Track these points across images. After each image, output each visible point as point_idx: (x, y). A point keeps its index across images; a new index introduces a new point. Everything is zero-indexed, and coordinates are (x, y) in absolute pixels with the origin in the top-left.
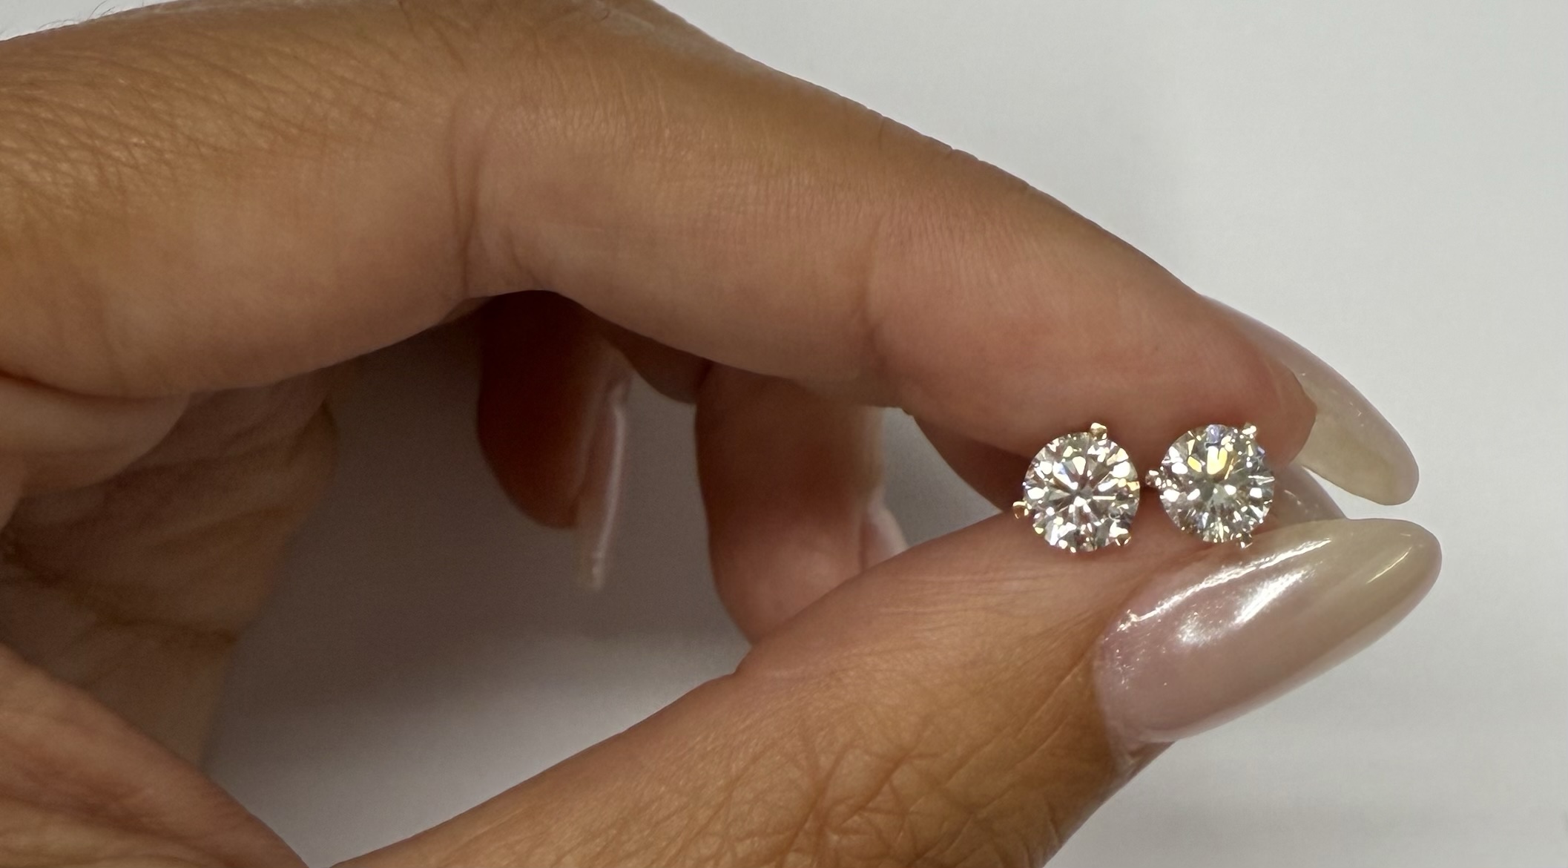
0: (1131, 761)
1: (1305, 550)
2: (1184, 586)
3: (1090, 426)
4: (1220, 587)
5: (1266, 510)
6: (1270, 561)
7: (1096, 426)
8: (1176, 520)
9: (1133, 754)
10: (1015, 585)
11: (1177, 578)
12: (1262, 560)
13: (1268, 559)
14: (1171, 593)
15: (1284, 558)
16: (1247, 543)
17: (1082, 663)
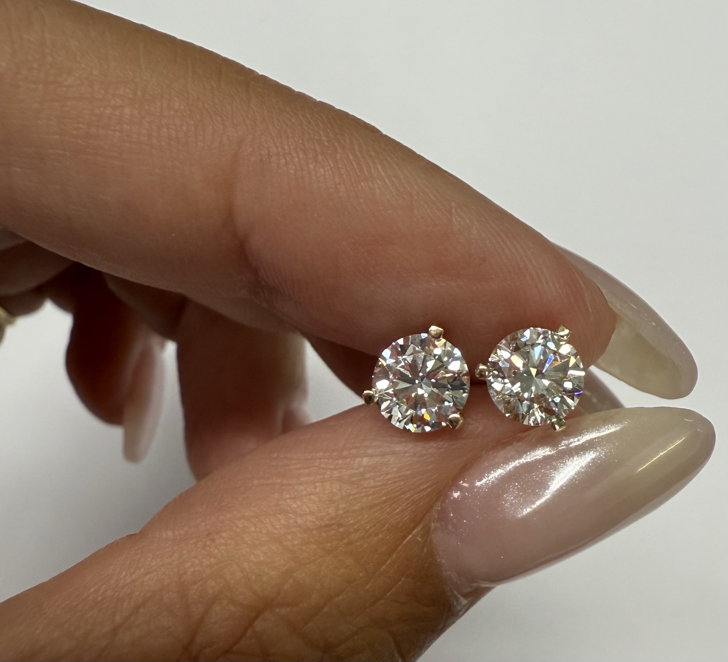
0: (464, 602)
1: (607, 432)
2: (506, 461)
3: (430, 327)
4: (537, 461)
5: (577, 400)
6: (578, 441)
7: (434, 329)
8: (501, 408)
9: (465, 596)
10: (365, 461)
11: (501, 454)
12: (572, 440)
13: (576, 439)
14: (496, 466)
15: (589, 439)
16: (560, 426)
17: (421, 526)
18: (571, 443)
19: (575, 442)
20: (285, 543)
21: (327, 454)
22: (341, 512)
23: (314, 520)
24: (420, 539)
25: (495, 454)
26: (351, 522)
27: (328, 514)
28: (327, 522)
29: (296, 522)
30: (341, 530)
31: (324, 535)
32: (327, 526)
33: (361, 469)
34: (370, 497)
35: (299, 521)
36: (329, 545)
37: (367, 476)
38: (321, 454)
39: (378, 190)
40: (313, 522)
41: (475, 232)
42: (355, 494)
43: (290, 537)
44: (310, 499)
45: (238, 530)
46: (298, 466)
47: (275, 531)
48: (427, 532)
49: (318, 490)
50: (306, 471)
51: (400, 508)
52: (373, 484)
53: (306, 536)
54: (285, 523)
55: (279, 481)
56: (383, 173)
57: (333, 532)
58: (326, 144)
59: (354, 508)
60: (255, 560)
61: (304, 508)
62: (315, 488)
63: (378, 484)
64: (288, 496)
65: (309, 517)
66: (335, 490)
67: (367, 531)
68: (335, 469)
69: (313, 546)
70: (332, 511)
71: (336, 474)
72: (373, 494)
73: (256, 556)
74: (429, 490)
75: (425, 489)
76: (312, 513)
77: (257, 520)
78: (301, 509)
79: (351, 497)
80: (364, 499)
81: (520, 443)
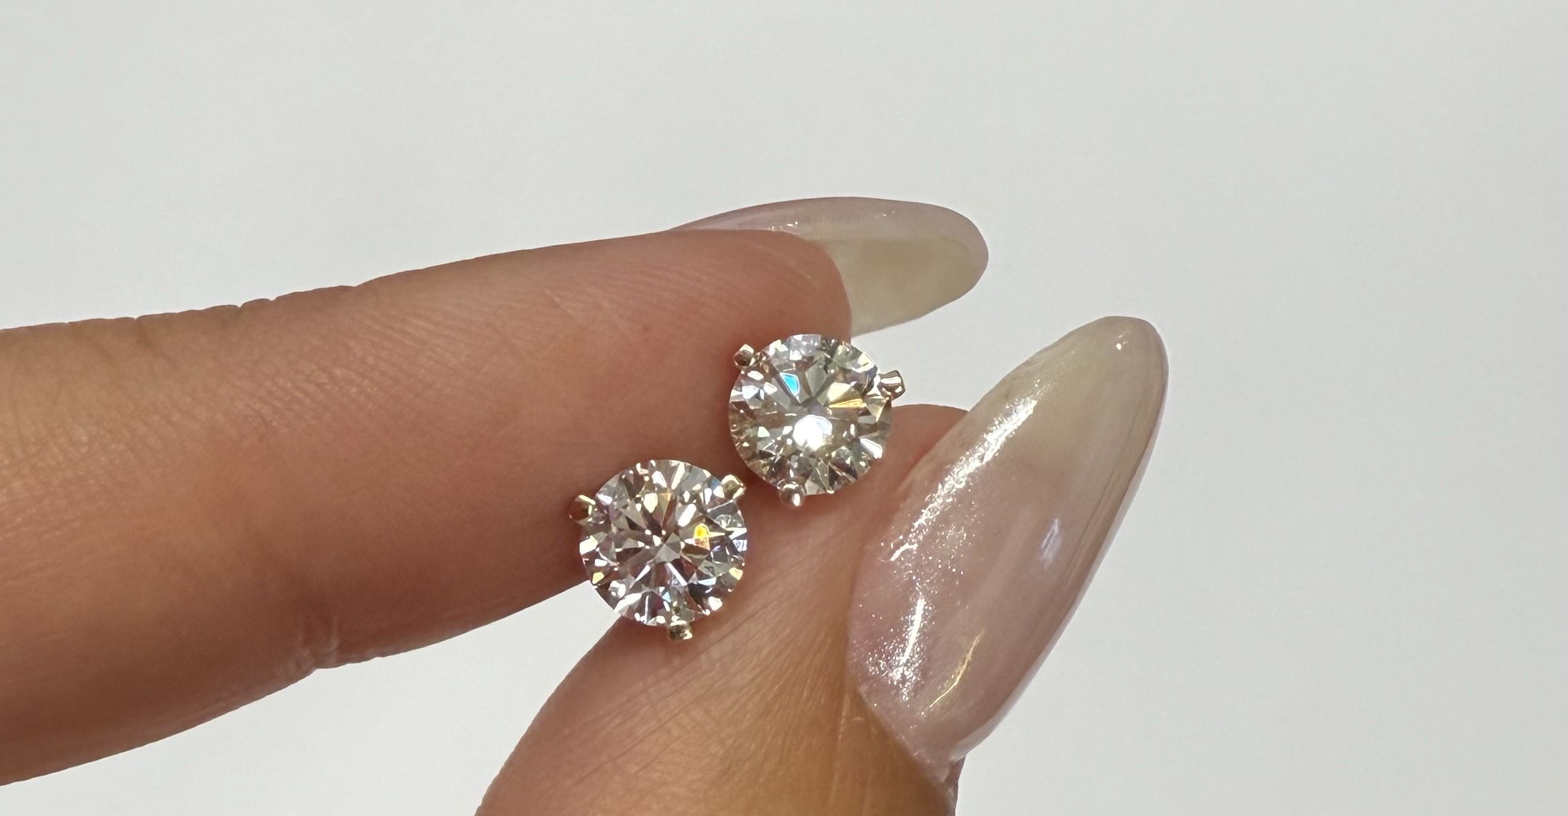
17: (847, 699)
21: (650, 679)
22: (729, 742)
23: (700, 777)
24: (859, 719)
26: (753, 747)
27: (714, 757)
28: (719, 769)
30: (746, 767)
31: (725, 789)
32: (722, 774)
34: (758, 698)
38: (639, 685)
40: (700, 780)
42: (734, 704)
44: (673, 752)
46: (617, 722)
48: (860, 705)
49: (674, 733)
50: (636, 720)
51: (807, 689)
52: (750, 677)
55: (604, 759)
57: (737, 777)
59: (744, 725)
62: (669, 733)
63: (756, 672)
64: (636, 769)
65: (689, 778)
66: (699, 718)
67: (782, 750)
68: (678, 691)
70: (716, 750)
72: (759, 691)
78: (669, 774)
79: (730, 713)
80: (751, 705)
81: (908, 501)
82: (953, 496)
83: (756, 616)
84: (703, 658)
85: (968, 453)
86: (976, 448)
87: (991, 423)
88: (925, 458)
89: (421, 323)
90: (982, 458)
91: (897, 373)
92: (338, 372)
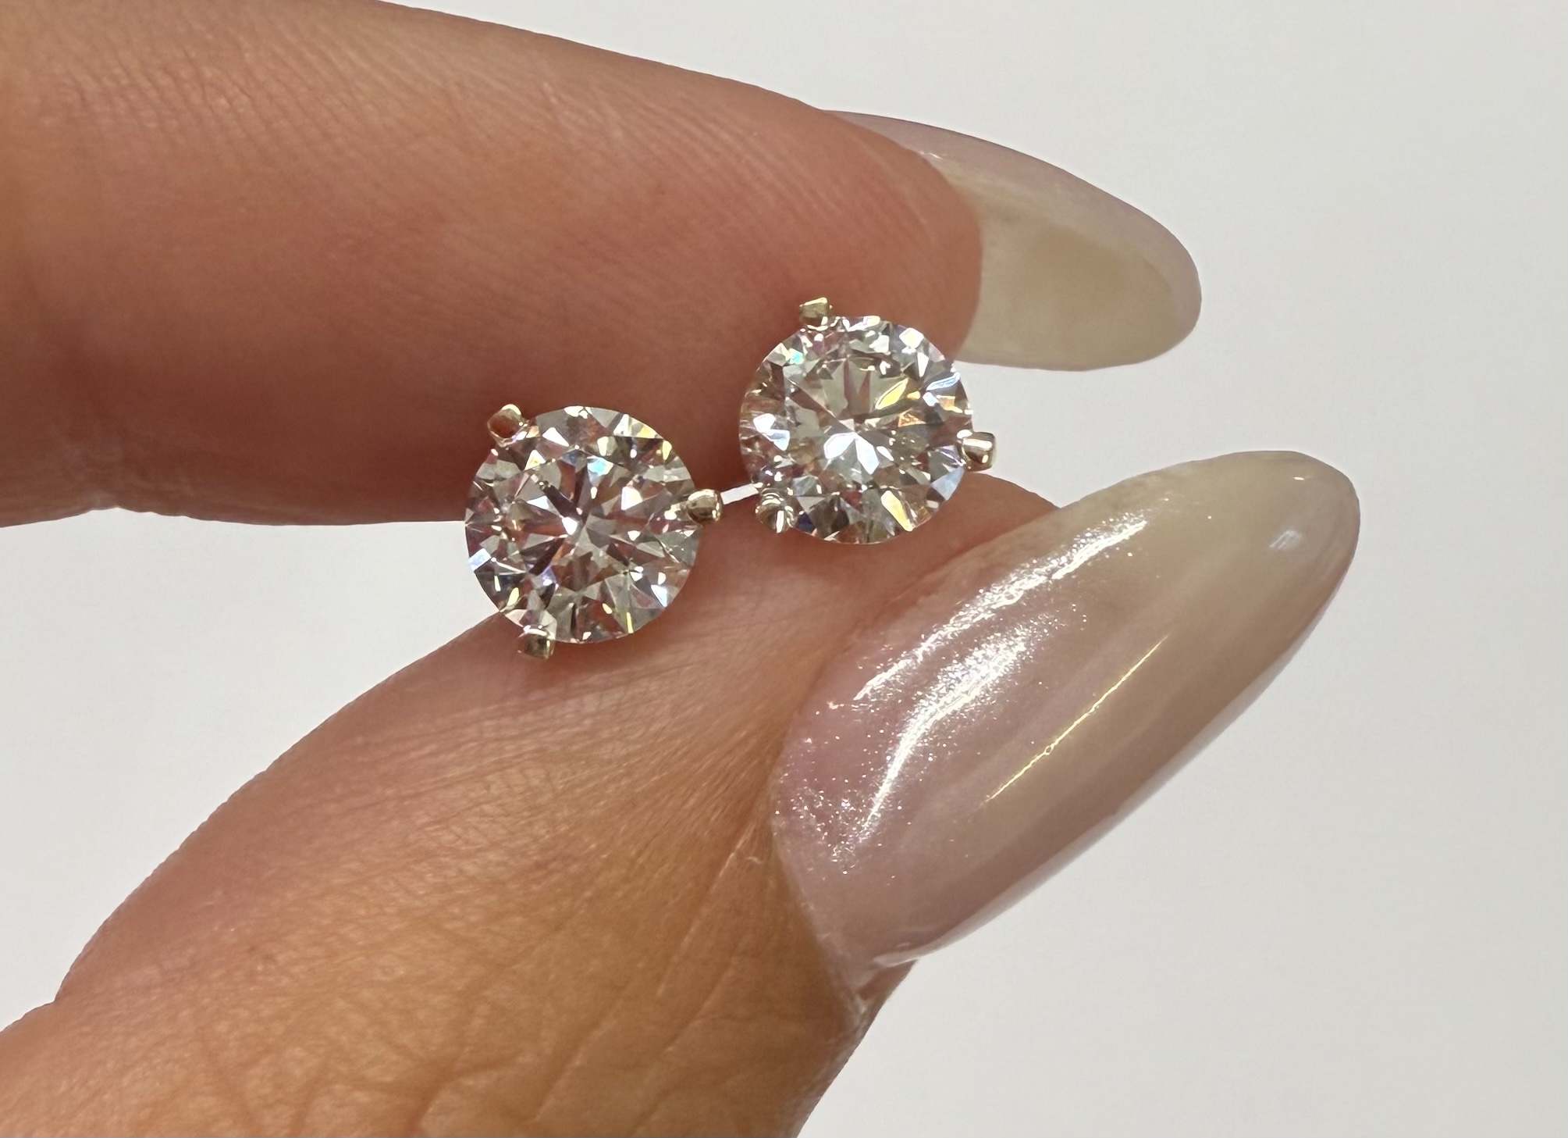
11: (897, 629)
17: (751, 828)
18: (1054, 570)
19: (1063, 566)
20: (448, 926)
21: (491, 708)
22: (563, 828)
23: (506, 858)
24: (755, 860)
25: (882, 633)
26: (593, 846)
27: (536, 839)
28: (535, 858)
29: (461, 871)
30: (574, 868)
31: (535, 888)
32: (538, 866)
33: (588, 722)
34: (623, 783)
35: (470, 868)
36: (553, 909)
37: (605, 734)
38: (475, 712)
39: (370, 107)
40: (505, 864)
41: (618, 134)
42: (588, 780)
43: (456, 910)
44: (483, 815)
45: (325, 922)
46: (428, 749)
47: (418, 903)
48: (765, 842)
49: (494, 790)
50: (452, 756)
51: (697, 795)
52: (624, 752)
53: (493, 898)
54: (439, 880)
55: (389, 792)
56: (364, 65)
57: (555, 878)
58: (209, 37)
59: (593, 813)
60: (384, 978)
61: (472, 835)
62: (488, 788)
63: (631, 748)
64: (426, 819)
65: (492, 856)
66: (536, 782)
67: (633, 861)
68: (522, 736)
69: (518, 920)
70: (541, 830)
71: (529, 745)
72: (629, 774)
73: (387, 970)
74: (753, 741)
75: (745, 740)
76: (494, 845)
77: (365, 888)
78: (467, 842)
79: (578, 791)
80: (611, 789)
81: (933, 597)
82: (993, 611)
83: (664, 674)
84: (572, 704)
85: (1035, 561)
86: (1049, 559)
87: (1081, 532)
88: (978, 550)
89: (353, 55)
90: (1049, 575)
91: (990, 437)
92: (208, 73)
